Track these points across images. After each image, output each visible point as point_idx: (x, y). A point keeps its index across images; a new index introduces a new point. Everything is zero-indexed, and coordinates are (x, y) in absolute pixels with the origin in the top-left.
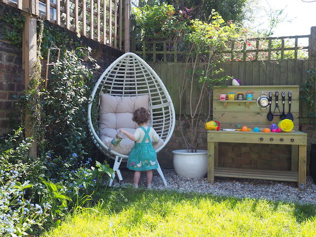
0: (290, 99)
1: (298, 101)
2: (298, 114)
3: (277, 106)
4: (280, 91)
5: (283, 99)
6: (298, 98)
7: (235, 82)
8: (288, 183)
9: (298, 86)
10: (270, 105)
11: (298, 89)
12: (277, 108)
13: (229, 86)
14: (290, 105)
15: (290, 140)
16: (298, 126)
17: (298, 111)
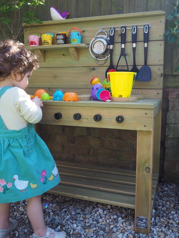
0: (147, 38)
1: (163, 43)
2: (162, 68)
3: (123, 53)
4: (130, 25)
5: (135, 39)
6: (162, 38)
7: (55, 14)
8: (120, 210)
9: (163, 12)
10: (111, 51)
11: (163, 20)
12: (123, 58)
13: (45, 23)
14: (146, 50)
15: (114, 120)
16: (161, 92)
17: (162, 62)
